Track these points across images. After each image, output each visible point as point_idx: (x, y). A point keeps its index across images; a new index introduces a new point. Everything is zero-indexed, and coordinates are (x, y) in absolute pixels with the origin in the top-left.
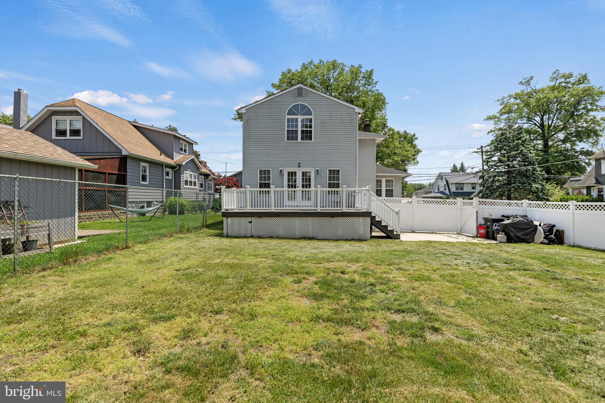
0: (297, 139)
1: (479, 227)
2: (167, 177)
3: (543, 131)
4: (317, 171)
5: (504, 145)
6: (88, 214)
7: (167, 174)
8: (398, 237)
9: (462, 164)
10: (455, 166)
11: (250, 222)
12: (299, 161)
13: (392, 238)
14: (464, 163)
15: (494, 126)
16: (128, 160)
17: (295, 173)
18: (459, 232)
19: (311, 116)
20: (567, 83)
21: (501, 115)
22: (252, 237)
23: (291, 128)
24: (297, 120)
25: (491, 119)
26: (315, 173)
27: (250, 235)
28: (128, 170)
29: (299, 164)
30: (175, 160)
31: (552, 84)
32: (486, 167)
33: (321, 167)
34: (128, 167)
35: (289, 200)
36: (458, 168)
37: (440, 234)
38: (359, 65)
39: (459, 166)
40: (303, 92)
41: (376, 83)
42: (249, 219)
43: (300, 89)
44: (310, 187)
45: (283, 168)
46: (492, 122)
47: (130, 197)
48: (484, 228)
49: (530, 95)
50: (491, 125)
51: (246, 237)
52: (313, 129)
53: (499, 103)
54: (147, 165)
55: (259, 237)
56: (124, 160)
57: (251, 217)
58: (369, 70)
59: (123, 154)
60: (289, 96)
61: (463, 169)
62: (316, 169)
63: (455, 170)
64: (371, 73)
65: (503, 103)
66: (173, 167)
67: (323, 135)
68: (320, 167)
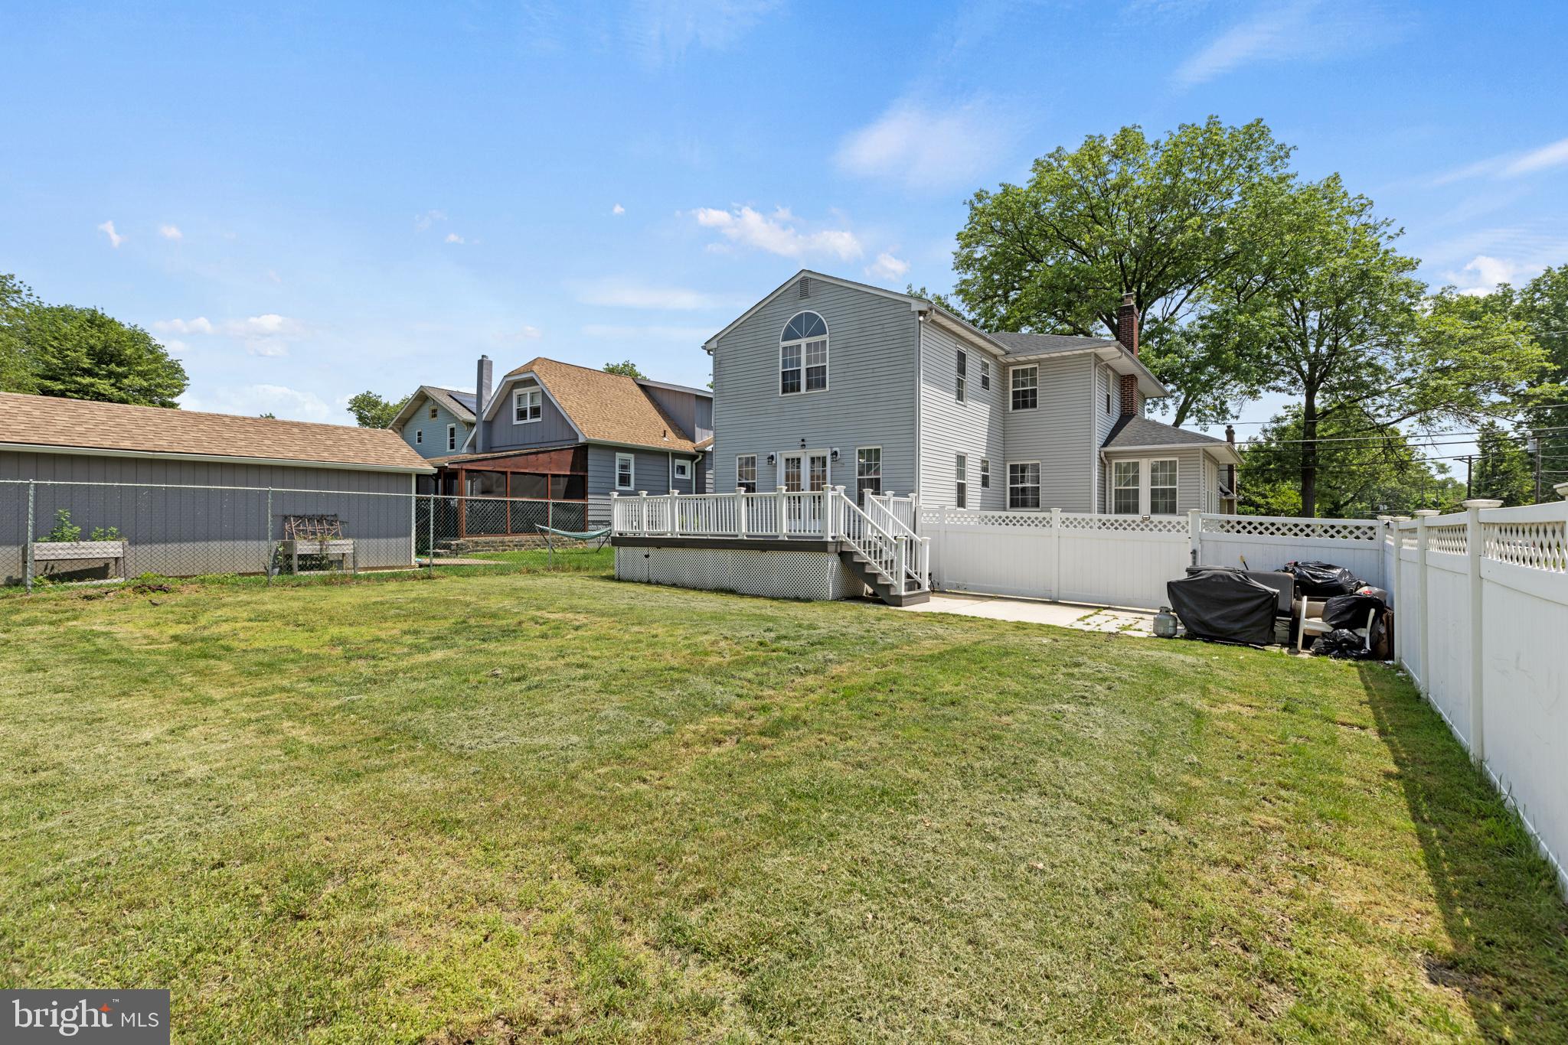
0: (799, 389)
2: (677, 476)
4: (837, 453)
6: (517, 538)
7: (682, 470)
8: (896, 601)
11: (646, 556)
12: (803, 436)
13: (884, 603)
16: (590, 451)
17: (799, 460)
19: (824, 336)
22: (648, 583)
23: (789, 367)
27: (646, 580)
28: (589, 468)
29: (805, 441)
30: (698, 443)
33: (844, 444)
34: (590, 462)
40: (810, 287)
43: (804, 282)
45: (777, 451)
47: (590, 513)
51: (641, 582)
52: (827, 363)
54: (631, 457)
55: (658, 584)
56: (582, 451)
57: (648, 546)
59: (580, 441)
60: (786, 300)
62: (834, 450)
66: (692, 457)
68: (842, 444)
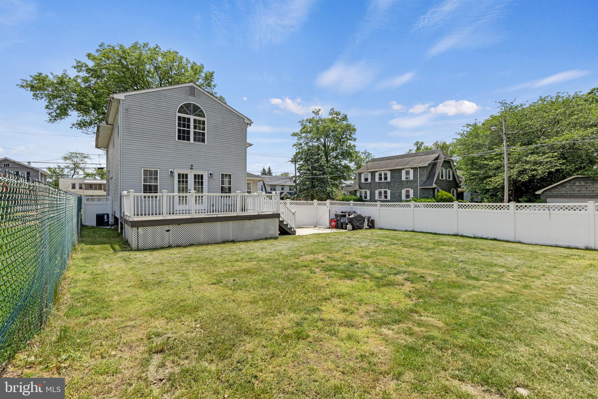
0: (189, 139)
1: (331, 221)
3: (325, 149)
4: (211, 174)
5: (310, 158)
8: (294, 233)
9: (269, 168)
10: (264, 170)
11: (167, 231)
12: (192, 164)
13: (290, 234)
14: (271, 169)
15: (297, 141)
17: (187, 175)
18: (315, 226)
19: (204, 118)
20: (337, 118)
21: (301, 133)
22: (170, 247)
23: (183, 127)
24: (189, 120)
25: (295, 135)
26: (208, 177)
27: (167, 245)
29: (192, 166)
31: (330, 117)
32: (298, 174)
33: (215, 170)
35: (179, 204)
36: (267, 171)
37: (308, 228)
38: (202, 64)
39: (267, 170)
40: (196, 92)
41: (214, 86)
42: (167, 227)
43: (192, 88)
44: (202, 192)
45: (174, 169)
46: (296, 138)
48: (335, 222)
49: (317, 122)
50: (295, 140)
51: (162, 248)
52: (206, 132)
53: (300, 124)
55: (178, 246)
57: (169, 225)
58: (211, 71)
60: (179, 92)
61: (270, 173)
62: (210, 172)
63: (264, 173)
64: (212, 75)
65: (303, 124)
67: (215, 139)
68: (213, 170)
